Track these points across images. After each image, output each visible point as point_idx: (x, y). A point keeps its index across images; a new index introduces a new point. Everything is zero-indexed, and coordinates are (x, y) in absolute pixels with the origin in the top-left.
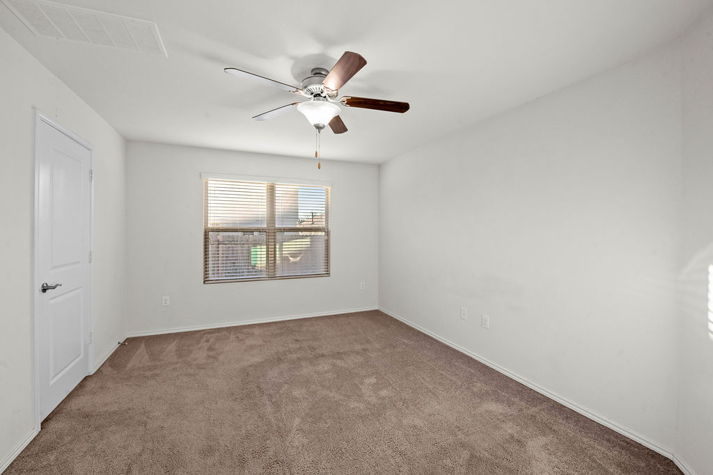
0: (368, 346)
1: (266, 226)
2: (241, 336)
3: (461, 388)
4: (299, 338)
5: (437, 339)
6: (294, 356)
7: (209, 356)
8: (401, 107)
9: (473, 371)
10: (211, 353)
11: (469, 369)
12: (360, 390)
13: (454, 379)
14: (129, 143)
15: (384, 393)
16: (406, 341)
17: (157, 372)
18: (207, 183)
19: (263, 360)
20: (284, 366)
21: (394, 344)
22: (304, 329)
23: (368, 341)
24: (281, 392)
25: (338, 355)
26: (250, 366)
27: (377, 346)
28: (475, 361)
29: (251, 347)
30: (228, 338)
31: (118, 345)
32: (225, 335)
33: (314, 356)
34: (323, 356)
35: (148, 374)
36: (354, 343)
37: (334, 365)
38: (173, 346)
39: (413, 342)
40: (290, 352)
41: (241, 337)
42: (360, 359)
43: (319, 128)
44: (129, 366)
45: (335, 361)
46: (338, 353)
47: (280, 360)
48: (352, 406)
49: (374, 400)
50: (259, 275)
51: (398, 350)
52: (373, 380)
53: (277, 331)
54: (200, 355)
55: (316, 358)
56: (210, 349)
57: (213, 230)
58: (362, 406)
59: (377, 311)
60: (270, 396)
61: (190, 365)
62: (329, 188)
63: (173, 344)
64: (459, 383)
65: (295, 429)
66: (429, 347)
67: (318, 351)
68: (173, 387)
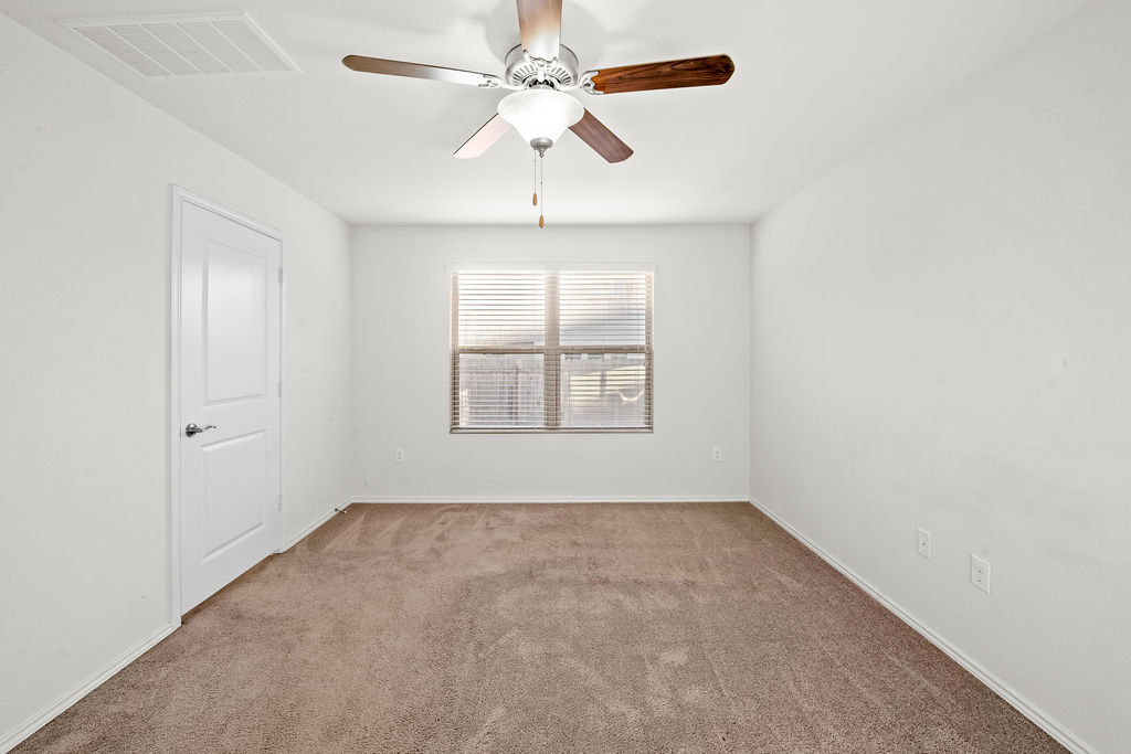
0: (700, 578)
1: (543, 344)
2: (494, 522)
3: (889, 731)
4: (581, 540)
5: (862, 586)
6: (557, 573)
7: (433, 550)
8: (715, 70)
9: (936, 691)
10: (438, 545)
11: (926, 683)
12: (645, 673)
13: (878, 702)
14: (355, 230)
15: (692, 695)
16: (785, 579)
17: (355, 563)
18: (455, 279)
19: (503, 572)
20: (531, 589)
21: (756, 583)
22: (596, 523)
23: (703, 566)
24: (501, 641)
25: (633, 586)
26: (480, 578)
27: (719, 579)
28: (949, 663)
29: (499, 544)
30: (473, 523)
31: (335, 513)
32: (473, 516)
33: (590, 580)
34: (605, 582)
35: (343, 564)
36: (675, 566)
37: (617, 605)
38: (394, 525)
39: (799, 586)
40: (554, 563)
41: (491, 525)
42: (670, 604)
43: (540, 146)
44: (329, 547)
45: (621, 597)
46: (635, 581)
47: (530, 576)
48: (613, 709)
49: (663, 707)
50: (533, 423)
51: (760, 596)
52: (678, 657)
53: (551, 521)
54: (421, 546)
55: (592, 583)
56: (440, 538)
57: (465, 351)
58: (633, 715)
59: (747, 505)
60: (480, 645)
61: (400, 561)
62: (653, 274)
63: (398, 522)
64: (887, 716)
65: (486, 730)
66: (835, 602)
67: (601, 570)
68: (358, 594)
